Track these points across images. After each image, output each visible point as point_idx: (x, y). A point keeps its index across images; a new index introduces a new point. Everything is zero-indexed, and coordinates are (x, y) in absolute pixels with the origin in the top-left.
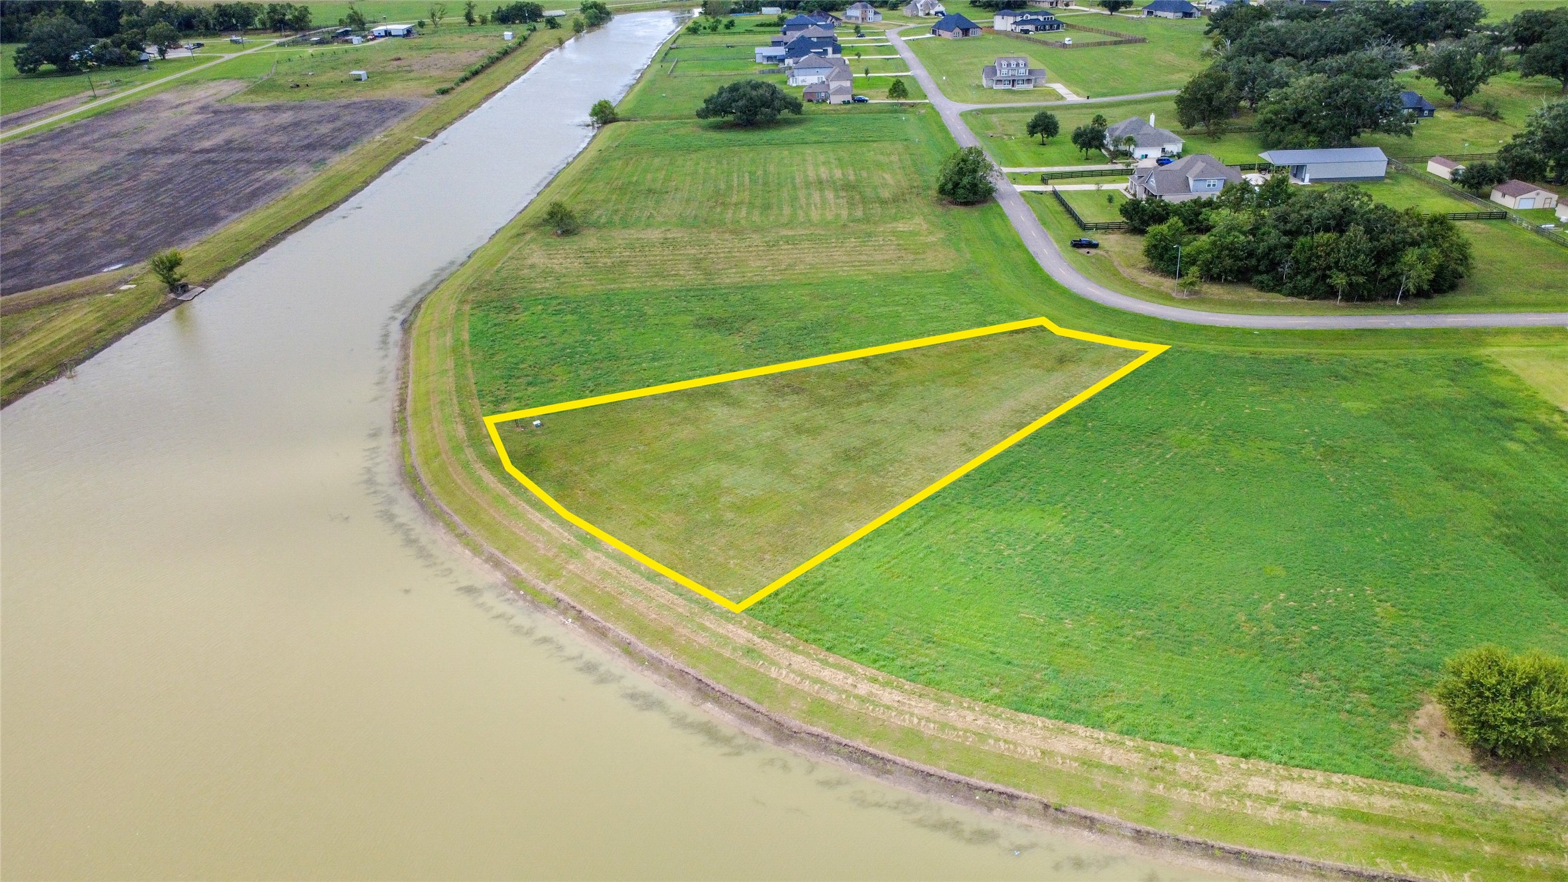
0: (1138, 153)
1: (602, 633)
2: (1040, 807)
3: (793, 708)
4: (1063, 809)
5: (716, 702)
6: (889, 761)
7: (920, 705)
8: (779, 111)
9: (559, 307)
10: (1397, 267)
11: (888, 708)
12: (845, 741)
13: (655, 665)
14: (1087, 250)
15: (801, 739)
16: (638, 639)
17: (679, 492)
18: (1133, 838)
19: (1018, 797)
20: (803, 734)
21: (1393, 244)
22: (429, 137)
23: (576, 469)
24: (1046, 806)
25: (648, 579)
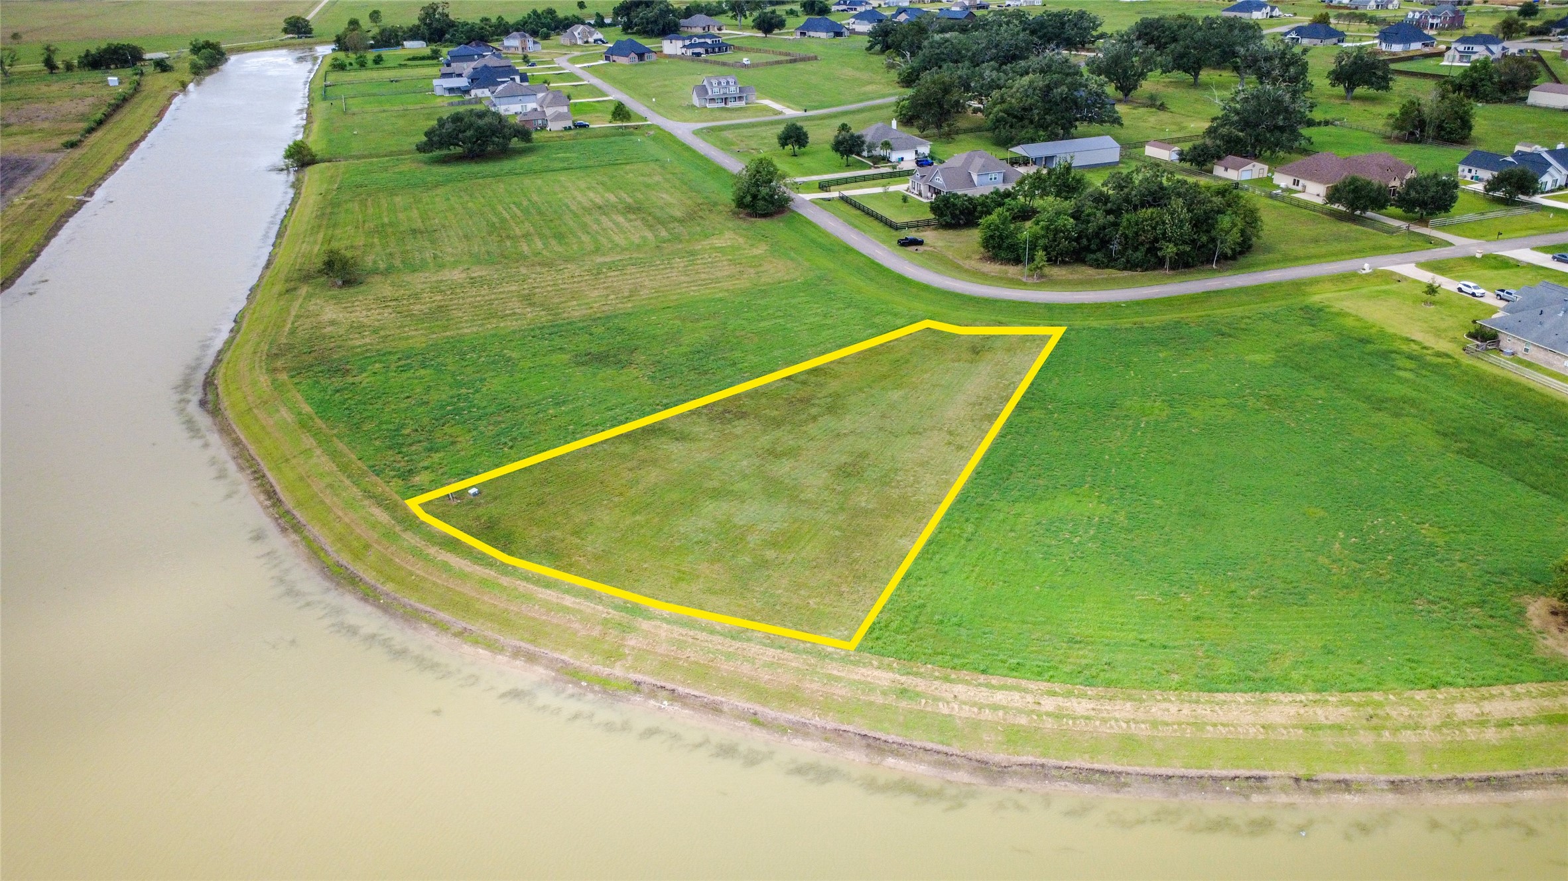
0: (894, 157)
1: (714, 709)
2: (1292, 782)
3: (988, 742)
4: (1314, 778)
5: (897, 755)
6: (1120, 773)
7: (1116, 708)
8: (510, 140)
9: (400, 363)
10: (1213, 233)
11: (1088, 718)
12: (1066, 763)
13: (801, 730)
14: (915, 247)
15: (1015, 773)
16: (763, 705)
17: (695, 539)
18: (1390, 790)
19: (1265, 778)
20: (1014, 768)
21: (1205, 212)
22: (85, 195)
23: (558, 534)
24: (1297, 780)
25: (733, 638)
